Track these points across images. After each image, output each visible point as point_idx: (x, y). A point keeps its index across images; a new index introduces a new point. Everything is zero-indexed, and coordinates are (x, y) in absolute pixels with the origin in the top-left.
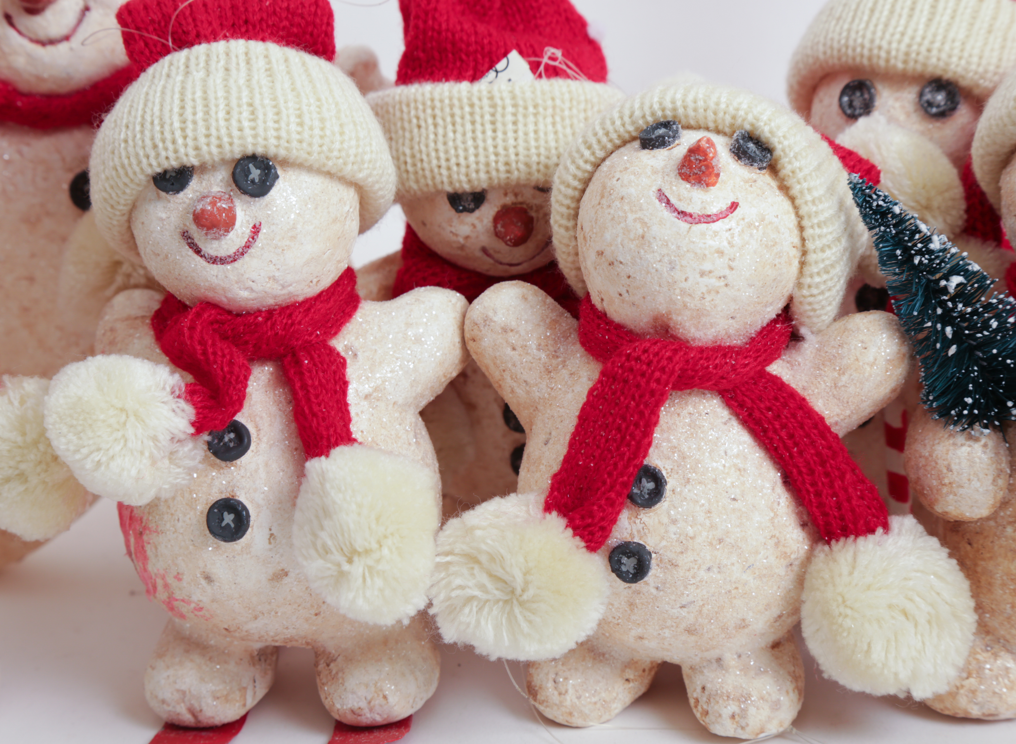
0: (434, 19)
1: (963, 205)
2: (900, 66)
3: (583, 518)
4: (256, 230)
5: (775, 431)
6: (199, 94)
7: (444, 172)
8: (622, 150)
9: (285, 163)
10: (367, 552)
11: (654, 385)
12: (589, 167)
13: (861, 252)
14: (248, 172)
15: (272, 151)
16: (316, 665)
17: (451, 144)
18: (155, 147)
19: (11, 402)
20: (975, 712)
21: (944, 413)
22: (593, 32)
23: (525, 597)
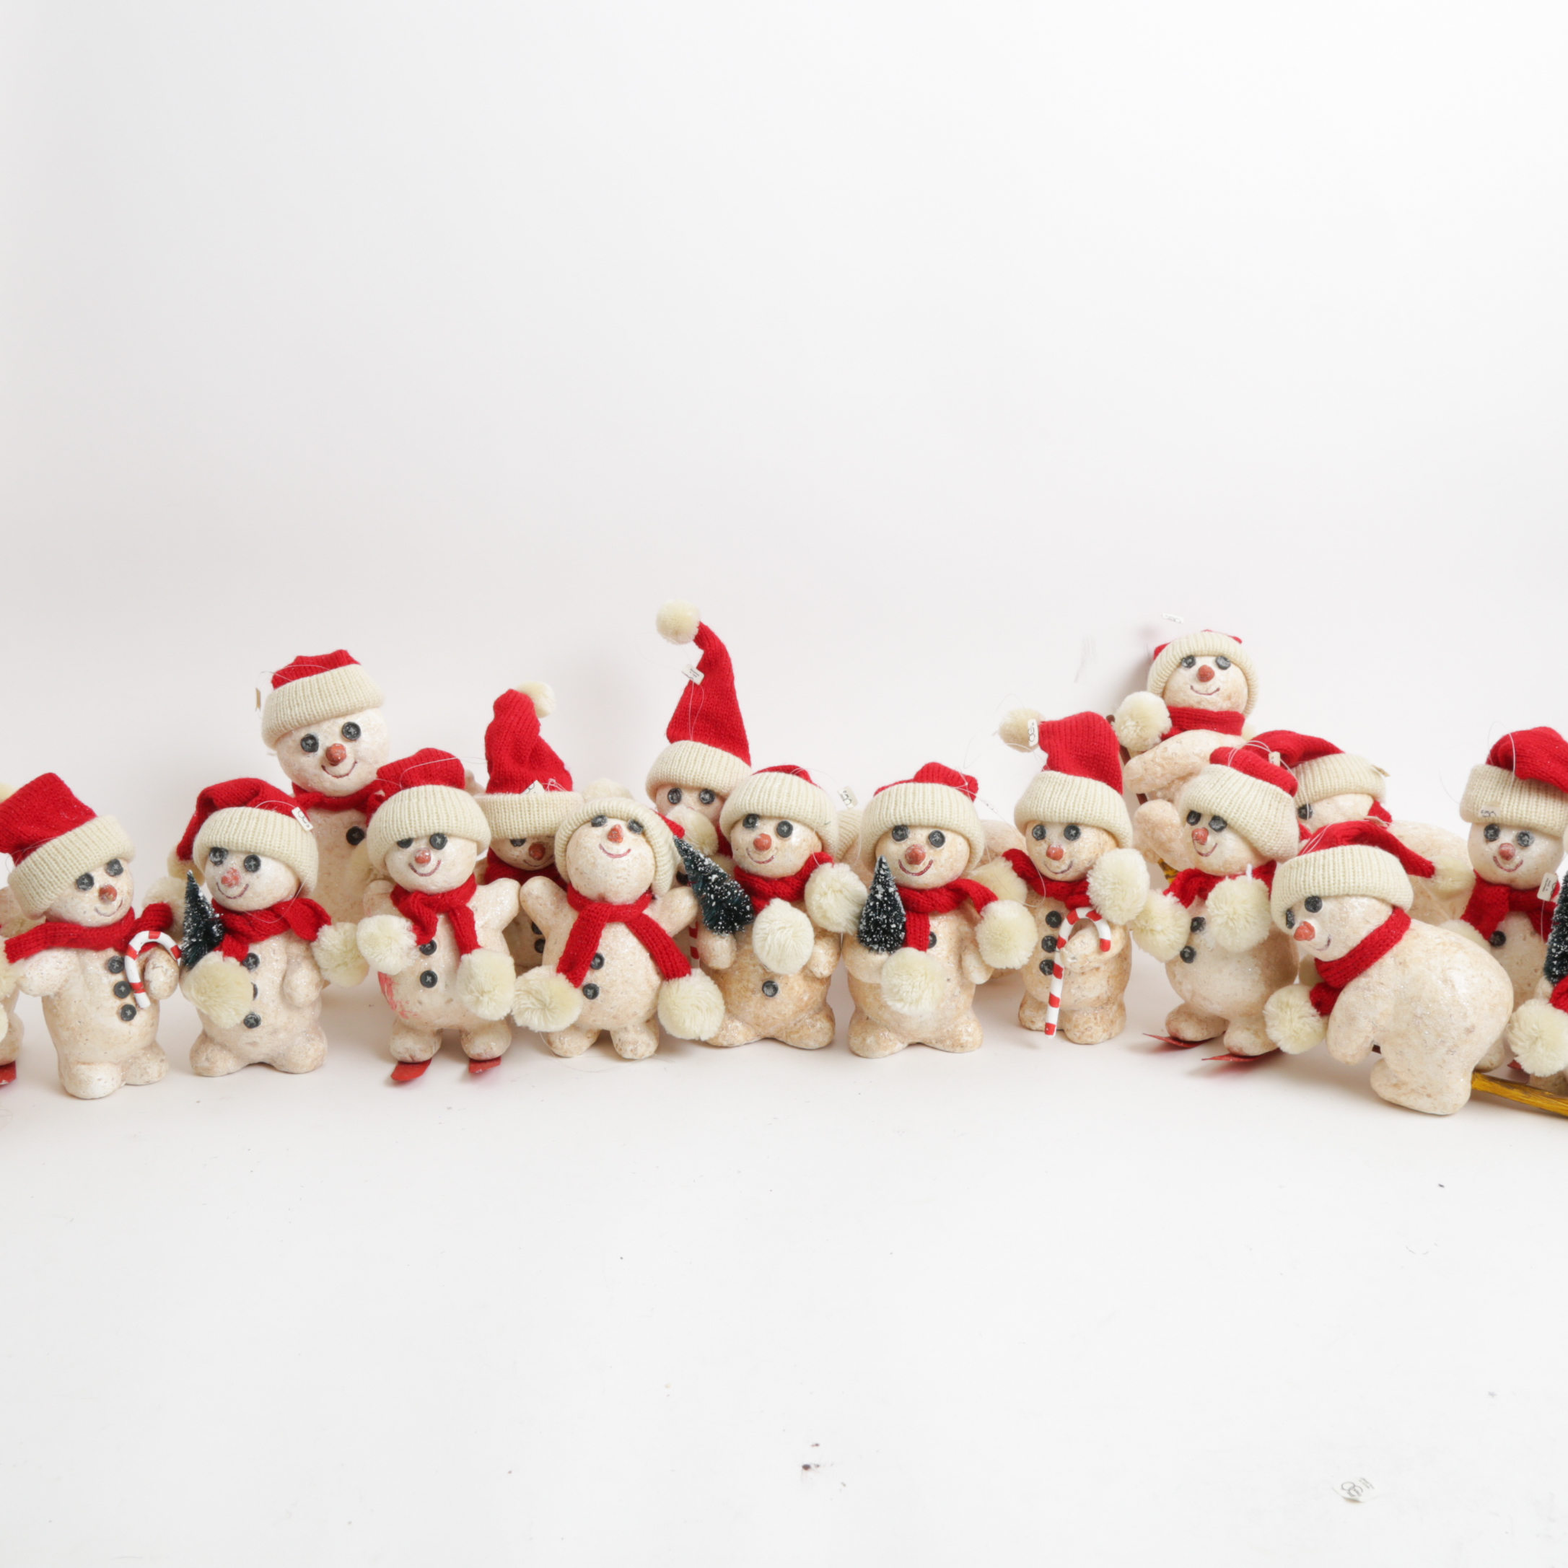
0: (503, 767)
1: (717, 842)
2: (691, 784)
3: (572, 975)
4: (439, 863)
5: (647, 937)
6: (416, 809)
7: (509, 831)
8: (584, 826)
9: (451, 835)
10: (489, 992)
11: (599, 922)
12: (570, 833)
13: (678, 863)
14: (435, 840)
15: (446, 831)
16: (461, 1036)
17: (512, 820)
18: (398, 830)
19: (340, 934)
20: (725, 1044)
21: (711, 927)
22: (567, 767)
23: (550, 1007)
